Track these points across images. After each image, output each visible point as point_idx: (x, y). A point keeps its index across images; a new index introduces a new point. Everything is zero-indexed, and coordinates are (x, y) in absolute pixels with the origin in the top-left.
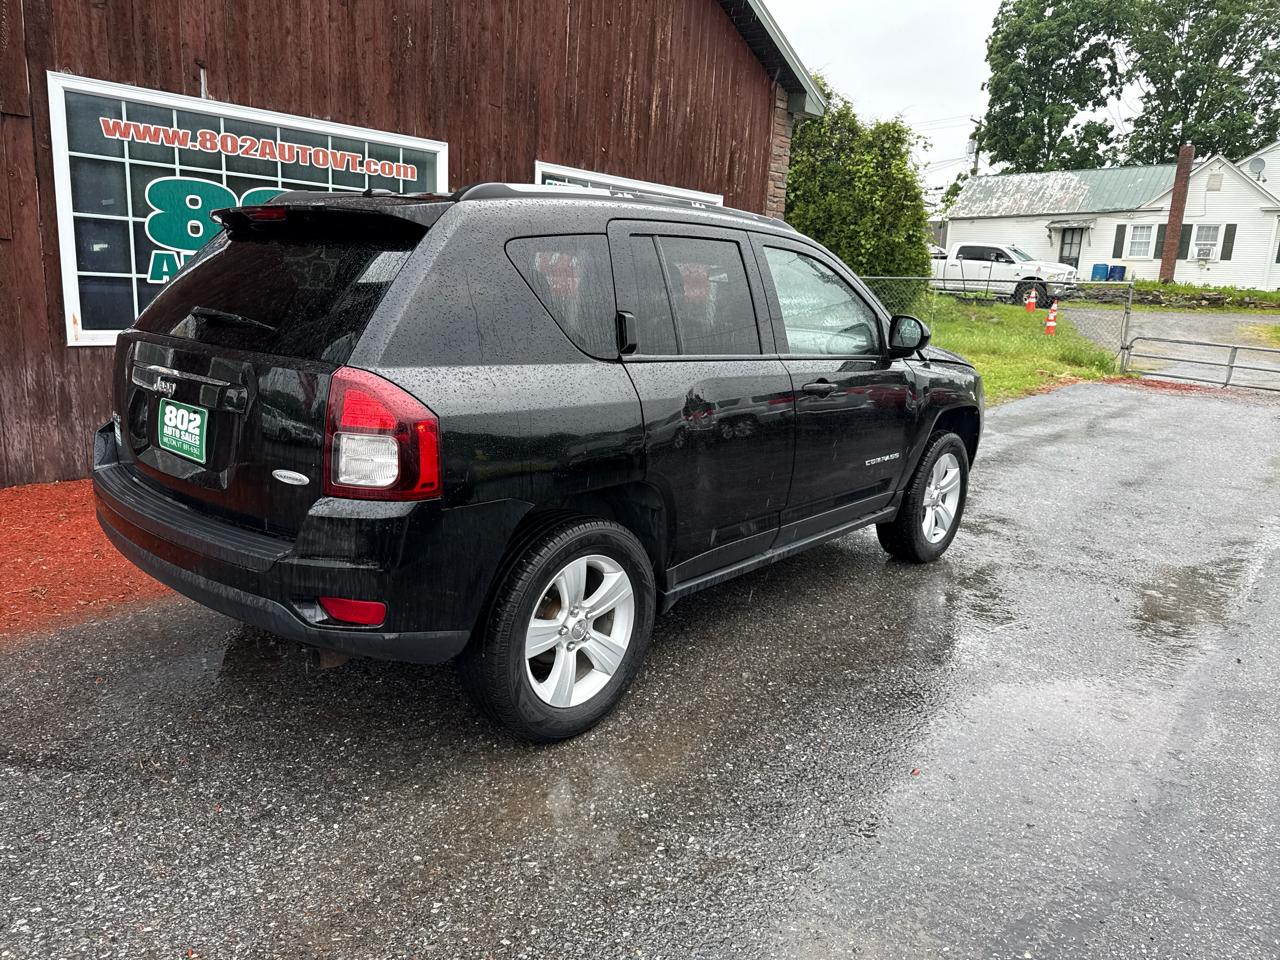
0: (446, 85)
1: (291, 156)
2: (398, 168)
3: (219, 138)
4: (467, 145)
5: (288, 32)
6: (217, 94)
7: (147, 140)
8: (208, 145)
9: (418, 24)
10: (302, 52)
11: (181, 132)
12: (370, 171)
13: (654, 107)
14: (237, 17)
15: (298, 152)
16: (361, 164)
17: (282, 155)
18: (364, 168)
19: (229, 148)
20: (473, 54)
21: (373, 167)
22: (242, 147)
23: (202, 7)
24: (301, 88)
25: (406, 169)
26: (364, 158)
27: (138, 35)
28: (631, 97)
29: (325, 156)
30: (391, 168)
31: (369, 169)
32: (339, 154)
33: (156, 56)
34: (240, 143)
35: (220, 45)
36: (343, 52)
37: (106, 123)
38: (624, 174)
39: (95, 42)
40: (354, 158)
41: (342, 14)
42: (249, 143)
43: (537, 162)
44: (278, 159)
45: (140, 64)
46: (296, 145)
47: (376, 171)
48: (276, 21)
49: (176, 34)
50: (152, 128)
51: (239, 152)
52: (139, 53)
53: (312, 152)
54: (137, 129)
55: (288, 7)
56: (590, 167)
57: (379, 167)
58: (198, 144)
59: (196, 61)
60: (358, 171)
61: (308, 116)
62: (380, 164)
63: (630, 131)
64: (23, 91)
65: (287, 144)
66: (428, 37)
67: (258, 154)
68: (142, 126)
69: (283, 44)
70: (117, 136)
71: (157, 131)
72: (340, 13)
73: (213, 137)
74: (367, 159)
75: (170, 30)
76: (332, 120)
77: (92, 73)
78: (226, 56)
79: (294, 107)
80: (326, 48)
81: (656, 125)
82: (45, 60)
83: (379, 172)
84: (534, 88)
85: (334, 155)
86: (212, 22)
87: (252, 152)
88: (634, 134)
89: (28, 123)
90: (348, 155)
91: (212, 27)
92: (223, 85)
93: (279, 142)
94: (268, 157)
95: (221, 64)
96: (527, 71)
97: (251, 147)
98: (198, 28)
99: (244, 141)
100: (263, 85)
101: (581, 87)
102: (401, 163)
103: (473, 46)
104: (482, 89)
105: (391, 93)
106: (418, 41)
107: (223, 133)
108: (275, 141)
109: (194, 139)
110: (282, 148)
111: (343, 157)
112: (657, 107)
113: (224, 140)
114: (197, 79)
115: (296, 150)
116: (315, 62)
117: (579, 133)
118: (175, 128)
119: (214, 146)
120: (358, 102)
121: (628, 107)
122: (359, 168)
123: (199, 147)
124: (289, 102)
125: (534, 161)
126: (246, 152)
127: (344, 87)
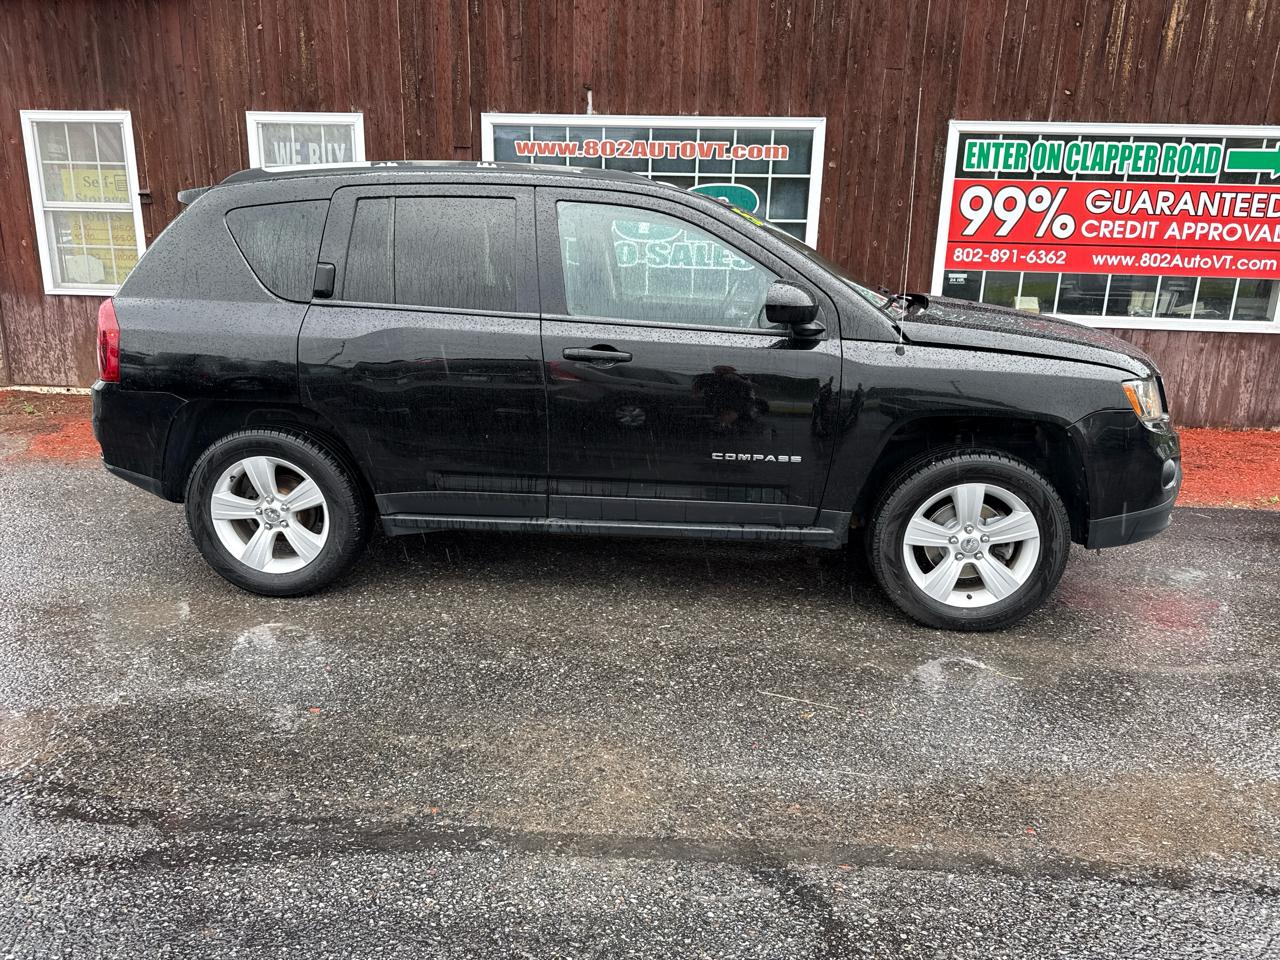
0: (829, 59)
1: (660, 153)
2: (768, 150)
3: (600, 145)
4: (854, 116)
5: (662, 44)
6: (599, 109)
7: (547, 154)
8: (591, 151)
9: (800, 4)
10: (674, 59)
11: (571, 144)
12: (737, 157)
13: (1173, 23)
14: (620, 42)
15: (667, 148)
16: (728, 151)
17: (652, 152)
18: (731, 155)
19: (608, 152)
20: (867, 20)
21: (740, 152)
22: (618, 149)
23: (591, 42)
24: (671, 91)
25: (776, 150)
26: (732, 144)
27: (543, 75)
28: (1127, 19)
29: (693, 148)
30: (760, 151)
31: (736, 155)
32: (706, 145)
33: (555, 88)
34: (617, 147)
35: (604, 69)
36: (715, 49)
37: (519, 145)
38: (1104, 119)
39: (513, 87)
40: (721, 147)
41: (716, 15)
42: (624, 145)
43: (952, 123)
44: (649, 156)
45: (543, 95)
46: (665, 142)
47: (743, 155)
48: (652, 38)
49: (570, 68)
50: (550, 144)
51: (616, 154)
52: (543, 88)
53: (680, 146)
54: (539, 145)
55: (663, 23)
56: (1042, 117)
57: (747, 152)
58: (583, 152)
59: (584, 85)
60: (725, 158)
61: (677, 114)
62: (748, 149)
63: (1120, 62)
64: (467, 131)
65: (657, 142)
66: (810, 15)
67: (632, 153)
68: (543, 144)
69: (658, 56)
70: (526, 154)
71: (554, 145)
72: (713, 15)
73: (596, 144)
74: (735, 145)
75: (566, 65)
76: (700, 115)
77: (511, 110)
78: (608, 76)
79: (665, 108)
80: (697, 51)
81: (1174, 49)
82: (481, 107)
83: (747, 156)
84: (954, 38)
85: (701, 146)
86: (598, 51)
87: (626, 153)
88: (1127, 66)
89: (470, 151)
90: (715, 144)
91: (598, 55)
92: (604, 100)
93: (651, 141)
94: (640, 156)
95: (604, 83)
96: (943, 22)
97: (625, 150)
98: (587, 58)
99: (621, 144)
100: (638, 94)
101: (1031, 23)
102: (772, 145)
103: (868, 11)
104: (878, 54)
105: (764, 79)
106: (799, 22)
107: (604, 140)
108: (647, 140)
109: (580, 148)
110: (653, 146)
111: (710, 146)
112: (1178, 24)
113: (604, 145)
114: (584, 100)
115: (665, 146)
116: (685, 66)
117: (1024, 78)
118: (568, 142)
119: (596, 152)
120: (727, 94)
121: (1119, 32)
122: (725, 155)
123: (584, 154)
124: (661, 105)
125: (947, 121)
126: (622, 154)
127: (714, 84)
